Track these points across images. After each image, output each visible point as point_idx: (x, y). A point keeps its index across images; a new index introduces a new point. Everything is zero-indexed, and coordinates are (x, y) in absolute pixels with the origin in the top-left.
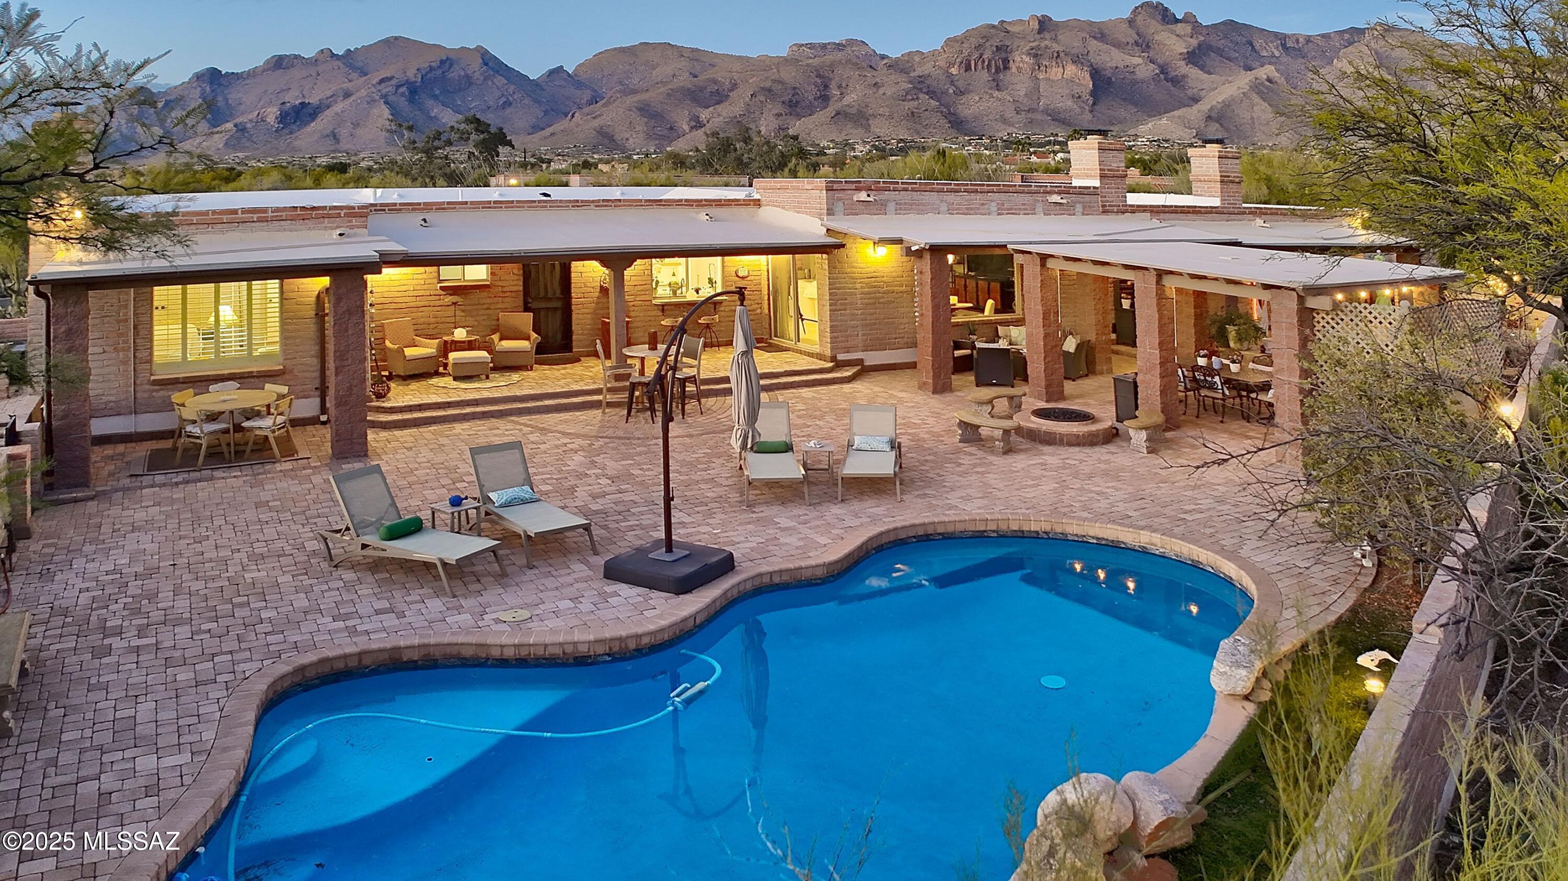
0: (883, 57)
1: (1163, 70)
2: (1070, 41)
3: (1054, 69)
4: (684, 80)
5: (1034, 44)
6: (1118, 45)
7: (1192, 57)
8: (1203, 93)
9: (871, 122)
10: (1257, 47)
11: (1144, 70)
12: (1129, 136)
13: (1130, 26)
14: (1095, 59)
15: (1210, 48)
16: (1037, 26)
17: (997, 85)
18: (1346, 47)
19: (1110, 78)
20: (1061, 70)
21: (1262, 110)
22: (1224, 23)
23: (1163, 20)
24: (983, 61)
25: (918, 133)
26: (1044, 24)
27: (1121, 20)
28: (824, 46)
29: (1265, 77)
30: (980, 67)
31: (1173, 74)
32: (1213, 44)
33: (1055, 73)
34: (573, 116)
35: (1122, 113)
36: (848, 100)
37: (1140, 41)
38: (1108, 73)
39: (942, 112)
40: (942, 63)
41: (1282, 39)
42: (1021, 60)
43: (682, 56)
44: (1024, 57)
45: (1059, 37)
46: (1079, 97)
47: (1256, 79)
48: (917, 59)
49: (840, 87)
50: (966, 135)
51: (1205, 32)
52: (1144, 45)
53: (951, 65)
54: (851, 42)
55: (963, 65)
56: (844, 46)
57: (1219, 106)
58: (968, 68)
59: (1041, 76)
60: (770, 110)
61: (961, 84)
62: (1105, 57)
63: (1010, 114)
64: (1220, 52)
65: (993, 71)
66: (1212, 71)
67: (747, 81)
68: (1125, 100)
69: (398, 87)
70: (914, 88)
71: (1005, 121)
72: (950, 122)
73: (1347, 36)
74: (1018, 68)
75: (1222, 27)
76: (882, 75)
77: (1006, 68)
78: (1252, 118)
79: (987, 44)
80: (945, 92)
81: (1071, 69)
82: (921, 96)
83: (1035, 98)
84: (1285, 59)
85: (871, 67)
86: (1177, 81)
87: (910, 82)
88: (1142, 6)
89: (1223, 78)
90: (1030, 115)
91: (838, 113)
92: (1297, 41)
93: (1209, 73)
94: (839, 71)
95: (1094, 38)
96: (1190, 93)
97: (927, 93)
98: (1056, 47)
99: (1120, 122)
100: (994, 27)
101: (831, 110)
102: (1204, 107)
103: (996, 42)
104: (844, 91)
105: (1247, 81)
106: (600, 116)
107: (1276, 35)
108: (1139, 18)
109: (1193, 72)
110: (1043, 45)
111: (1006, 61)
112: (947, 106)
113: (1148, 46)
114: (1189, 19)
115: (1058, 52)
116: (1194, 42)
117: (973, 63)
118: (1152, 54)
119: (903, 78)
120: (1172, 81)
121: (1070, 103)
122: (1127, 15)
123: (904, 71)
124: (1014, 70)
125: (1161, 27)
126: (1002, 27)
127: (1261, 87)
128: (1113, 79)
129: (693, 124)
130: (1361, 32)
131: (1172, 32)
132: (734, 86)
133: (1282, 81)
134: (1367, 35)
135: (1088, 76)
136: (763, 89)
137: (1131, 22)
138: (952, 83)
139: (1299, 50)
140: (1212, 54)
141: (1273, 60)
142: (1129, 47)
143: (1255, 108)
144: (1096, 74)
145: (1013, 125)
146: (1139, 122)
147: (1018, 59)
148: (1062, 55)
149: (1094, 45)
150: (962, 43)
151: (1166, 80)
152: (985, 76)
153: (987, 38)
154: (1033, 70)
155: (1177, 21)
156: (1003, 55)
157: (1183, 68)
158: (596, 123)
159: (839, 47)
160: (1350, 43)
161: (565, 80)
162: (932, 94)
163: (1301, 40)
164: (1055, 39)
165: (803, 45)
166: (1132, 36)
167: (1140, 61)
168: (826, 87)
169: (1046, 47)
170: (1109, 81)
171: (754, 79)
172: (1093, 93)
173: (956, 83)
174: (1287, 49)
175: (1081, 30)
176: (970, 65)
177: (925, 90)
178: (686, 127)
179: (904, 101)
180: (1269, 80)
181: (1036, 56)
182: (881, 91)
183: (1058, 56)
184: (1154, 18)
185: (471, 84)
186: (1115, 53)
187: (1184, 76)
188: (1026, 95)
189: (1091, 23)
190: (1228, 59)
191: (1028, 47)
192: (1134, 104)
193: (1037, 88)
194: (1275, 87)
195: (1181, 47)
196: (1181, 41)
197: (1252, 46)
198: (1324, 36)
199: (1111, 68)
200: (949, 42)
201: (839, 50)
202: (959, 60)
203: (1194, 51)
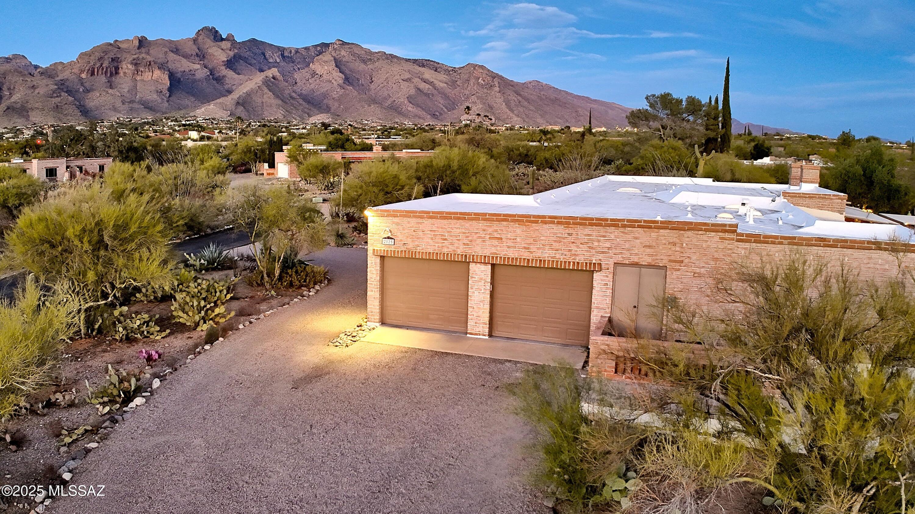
0: (36, 67)
1: (212, 72)
2: (157, 54)
3: (147, 74)
5: (135, 56)
6: (186, 56)
7: (230, 64)
8: (234, 87)
9: (29, 113)
10: (267, 56)
11: (201, 73)
12: (191, 117)
13: (194, 43)
14: (171, 66)
15: (240, 57)
16: (137, 44)
17: (111, 85)
18: (318, 55)
19: (180, 79)
20: (151, 74)
21: (268, 97)
22: (249, 41)
23: (214, 39)
24: (103, 69)
25: (60, 120)
26: (142, 42)
27: (189, 40)
29: (271, 76)
30: (100, 73)
31: (217, 75)
32: (242, 55)
33: (147, 76)
35: (186, 102)
36: (15, 98)
37: (199, 53)
38: (179, 75)
39: (75, 105)
40: (76, 71)
41: (282, 50)
42: (126, 67)
44: (129, 65)
45: (151, 52)
46: (161, 92)
47: (267, 77)
48: (60, 68)
49: (9, 89)
50: (92, 120)
51: (238, 46)
52: (201, 56)
53: (82, 71)
54: (16, 56)
55: (90, 72)
56: (11, 59)
57: (244, 95)
58: (93, 74)
59: (138, 78)
61: (87, 85)
62: (178, 65)
63: (118, 104)
64: (245, 60)
65: (109, 75)
66: (240, 72)
68: (188, 93)
70: (59, 88)
71: (115, 109)
72: (81, 111)
73: (319, 48)
74: (125, 73)
75: (248, 44)
76: (37, 80)
77: (117, 73)
78: (262, 102)
79: (106, 57)
80: (77, 91)
81: (157, 73)
82: (63, 94)
83: (134, 93)
84: (282, 64)
85: (30, 74)
86: (219, 80)
87: (56, 85)
88: (202, 30)
89: (247, 77)
90: (131, 105)
91: (8, 108)
92: (291, 51)
93: (239, 74)
94: (9, 77)
95: (172, 51)
96: (226, 87)
97: (66, 92)
98: (149, 58)
99: (185, 108)
100: (111, 44)
101: (3, 105)
102: (235, 96)
103: (111, 55)
104: (12, 91)
105: (261, 78)
107: (279, 48)
108: (201, 38)
109: (230, 74)
110: (141, 57)
111: (117, 68)
112: (79, 101)
113: (204, 57)
114: (230, 38)
115: (150, 62)
116: (231, 54)
117: (96, 70)
118: (206, 61)
119: (50, 82)
120: (216, 80)
121: (155, 96)
122: (193, 35)
123: (50, 77)
124: (122, 74)
125: (212, 44)
126: (116, 45)
127: (269, 83)
128: (182, 79)
130: (326, 45)
131: (219, 47)
133: (281, 78)
134: (330, 47)
135: (167, 77)
137: (195, 40)
138: (82, 84)
139: (291, 58)
140: (241, 61)
141: (276, 65)
142: (193, 58)
143: (265, 96)
144: (172, 76)
145: (120, 112)
146: (196, 107)
147: (124, 66)
148: (152, 63)
149: (172, 56)
150: (90, 56)
151: (213, 79)
152: (103, 79)
153: (106, 52)
154: (134, 74)
155: (222, 40)
156: (116, 64)
157: (224, 71)
159: (8, 60)
160: (320, 53)
162: (69, 92)
163: (293, 51)
164: (148, 53)
166: (194, 50)
167: (198, 66)
169: (143, 58)
170: (179, 81)
172: (170, 90)
173: (85, 84)
174: (284, 57)
175: (164, 46)
176: (94, 71)
177: (65, 90)
179: (51, 97)
180: (274, 78)
181: (136, 64)
182: (37, 91)
183: (150, 64)
184: (208, 38)
186: (184, 61)
187: (224, 76)
188: (128, 91)
189: (170, 42)
190: (250, 64)
191: (131, 59)
192: (193, 95)
193: (135, 86)
194: (277, 82)
195: (223, 57)
196: (224, 53)
197: (265, 56)
198: (306, 48)
199: (181, 72)
200: (82, 55)
201: (8, 62)
202: (87, 68)
203: (231, 59)
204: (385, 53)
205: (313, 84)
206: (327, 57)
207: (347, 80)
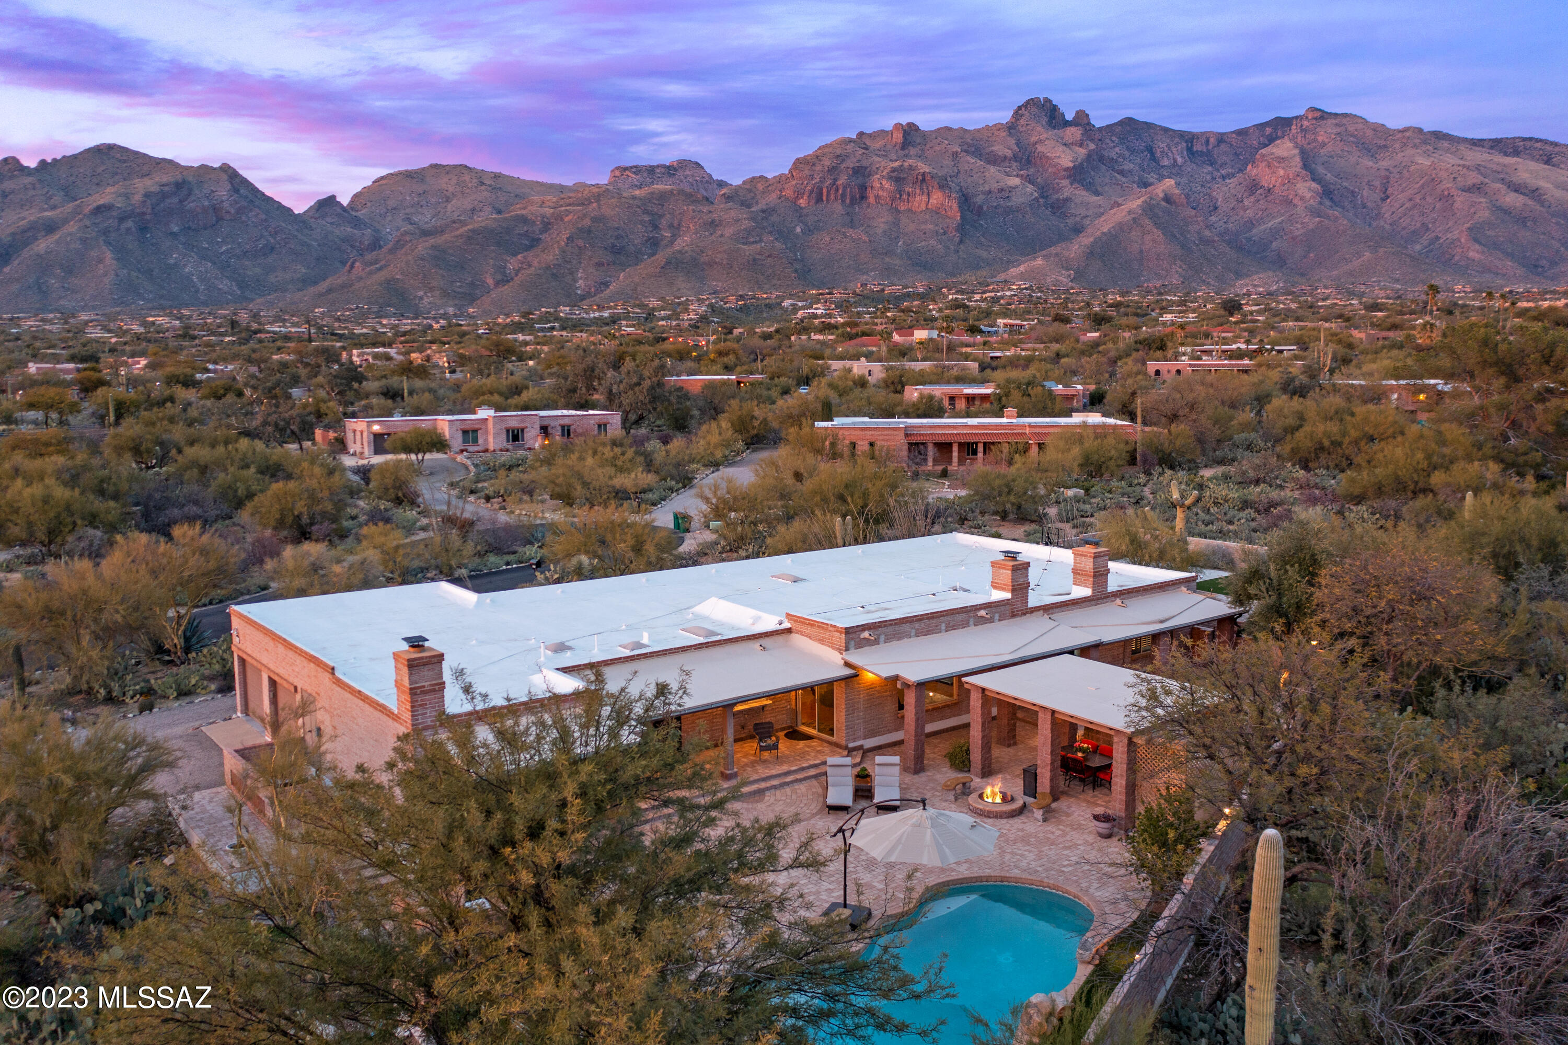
0: (721, 184)
1: (1044, 191)
2: (938, 158)
3: (918, 199)
4: (485, 219)
5: (896, 164)
6: (994, 160)
7: (1077, 174)
8: (1086, 222)
9: (706, 273)
10: (1158, 154)
11: (1021, 193)
12: (998, 282)
13: (1010, 134)
14: (964, 181)
15: (1101, 159)
16: (901, 139)
17: (852, 221)
18: (1266, 146)
19: (981, 207)
20: (925, 198)
21: (1154, 240)
22: (1121, 123)
23: (1050, 122)
24: (837, 190)
26: (910, 135)
27: (998, 127)
28: (651, 170)
29: (1161, 195)
30: (832, 197)
31: (1054, 197)
32: (1106, 153)
33: (919, 202)
34: (352, 267)
35: (992, 252)
37: (1020, 155)
38: (979, 199)
39: (787, 258)
40: (789, 193)
41: (1189, 139)
42: (880, 186)
43: (482, 184)
44: (884, 182)
45: (926, 153)
46: (945, 233)
47: (1152, 197)
48: (760, 187)
49: (671, 226)
50: (814, 287)
51: (1097, 136)
52: (1024, 158)
53: (800, 194)
54: (684, 164)
55: (814, 195)
56: (675, 170)
57: (1105, 237)
59: (902, 207)
60: (590, 258)
61: (810, 220)
62: (977, 179)
63: (865, 257)
64: (1112, 164)
65: (848, 201)
66: (1099, 189)
67: (562, 220)
68: (996, 235)
69: (122, 219)
70: (757, 226)
72: (796, 271)
73: (1268, 130)
74: (877, 197)
75: (1119, 129)
76: (720, 211)
77: (863, 197)
78: (1141, 252)
79: (843, 166)
80: (792, 231)
81: (937, 197)
82: (765, 237)
83: (894, 236)
84: (1190, 168)
85: (708, 198)
86: (1059, 208)
87: (752, 219)
88: (1026, 104)
89: (1112, 199)
90: (887, 259)
91: (668, 263)
92: (1208, 142)
93: (1097, 193)
94: (670, 205)
95: (967, 152)
96: (1071, 221)
97: (771, 233)
98: (923, 167)
99: (989, 265)
100: (851, 141)
101: (661, 257)
102: (1085, 240)
103: (853, 162)
104: (676, 232)
105: (1139, 202)
106: (385, 266)
107: (1181, 135)
108: (1022, 122)
109: (1078, 193)
110: (906, 164)
111: (863, 188)
112: (794, 250)
113: (1029, 162)
114: (1080, 120)
115: (924, 174)
116: (1083, 152)
117: (825, 191)
118: (1032, 171)
119: (742, 214)
120: (1052, 207)
121: (933, 242)
122: (1007, 117)
123: (746, 204)
124: (872, 200)
125: (1045, 134)
126: (861, 142)
127: (1156, 210)
128: (985, 208)
129: (499, 277)
130: (1288, 122)
131: (1059, 139)
132: (547, 226)
133: (1182, 199)
134: (1293, 127)
135: (956, 205)
136: (581, 230)
137: (1011, 127)
138: (800, 218)
139: (1208, 153)
140: (1102, 167)
141: (1175, 170)
142: (1007, 163)
143: (1146, 238)
144: (965, 200)
146: (1009, 264)
147: (877, 184)
148: (928, 177)
149: (966, 161)
150: (814, 165)
151: (1046, 205)
152: (838, 208)
153: (841, 158)
154: (893, 199)
155: (1067, 124)
156: (861, 180)
157: (1067, 190)
158: (382, 276)
159: (670, 170)
160: (1271, 140)
161: (338, 215)
162: (777, 234)
163: (1212, 140)
164: (921, 156)
165: (626, 169)
166: (1010, 147)
167: (1016, 181)
168: (656, 227)
169: (911, 168)
170: (979, 211)
171: (570, 217)
172: (961, 228)
173: (805, 219)
174: (1193, 154)
175: (953, 141)
176: (821, 194)
177: (769, 229)
178: (490, 281)
179: (744, 244)
180: (1167, 199)
181: (898, 180)
182: (719, 232)
183: (924, 180)
184: (1038, 122)
186: (989, 170)
187: (1067, 200)
188: (884, 233)
189: (964, 132)
190: (1121, 172)
191: (889, 169)
192: (1007, 240)
193: (897, 223)
194: (1173, 208)
195: (1066, 159)
196: (1068, 151)
197: (1152, 154)
198: (1242, 133)
199: (983, 193)
200: (799, 163)
201: (671, 175)
202: (809, 188)
203: (1081, 164)
205: (1251, 208)
206: (1284, 148)
207: (1327, 193)
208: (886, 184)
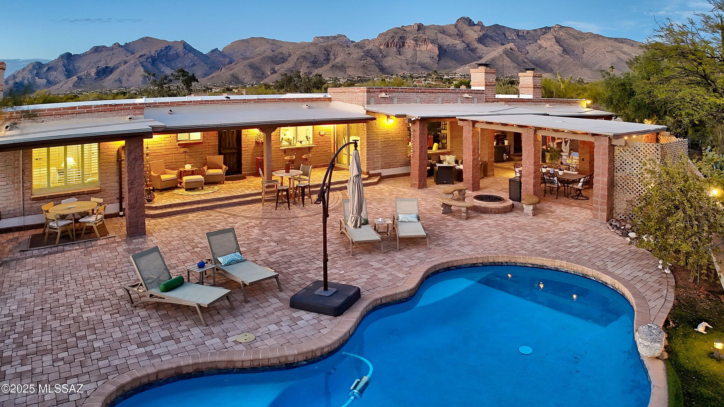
0: (353, 42)
1: (468, 45)
2: (430, 34)
3: (423, 46)
4: (269, 53)
5: (415, 36)
6: (450, 35)
7: (480, 40)
8: (483, 55)
9: (346, 69)
10: (507, 35)
11: (460, 46)
12: (452, 73)
13: (455, 27)
14: (439, 41)
15: (488, 36)
16: (417, 28)
17: (399, 53)
18: (543, 35)
20: (426, 46)
21: (507, 61)
22: (494, 25)
23: (469, 24)
24: (394, 43)
25: (366, 74)
26: (420, 27)
27: (451, 25)
28: (328, 38)
29: (509, 48)
30: (393, 45)
31: (472, 47)
32: (489, 34)
33: (424, 47)
34: (221, 70)
35: (450, 64)
36: (337, 60)
37: (459, 34)
38: (445, 47)
39: (376, 65)
40: (377, 44)
41: (517, 32)
42: (410, 42)
43: (268, 43)
44: (411, 41)
45: (426, 32)
46: (433, 58)
47: (506, 48)
48: (367, 42)
49: (334, 55)
50: (386, 74)
51: (486, 29)
52: (460, 35)
53: (381, 45)
54: (340, 36)
55: (386, 45)
56: (336, 37)
57: (490, 60)
58: (388, 46)
59: (418, 49)
60: (305, 65)
61: (385, 53)
62: (444, 41)
63: (404, 65)
64: (491, 38)
65: (398, 47)
66: (488, 45)
67: (295, 53)
68: (451, 58)
69: (147, 59)
70: (365, 55)
71: (402, 68)
72: (379, 69)
73: (543, 30)
74: (408, 46)
75: (493, 27)
76: (352, 50)
77: (403, 46)
78: (503, 65)
79: (396, 36)
80: (378, 56)
81: (430, 46)
82: (368, 58)
83: (415, 58)
84: (518, 40)
85: (348, 46)
86: (473, 50)
87: (364, 52)
88: (461, 19)
89: (492, 49)
90: (412, 66)
91: (333, 66)
92: (523, 32)
93: (487, 47)
94: (334, 48)
95: (440, 32)
96: (478, 55)
97: (370, 57)
98: (425, 37)
99: (449, 68)
100: (399, 28)
101: (330, 65)
102: (484, 61)
103: (400, 35)
104: (336, 56)
105: (502, 50)
106: (233, 69)
107: (515, 30)
108: (459, 24)
109: (480, 46)
110: (419, 36)
111: (403, 43)
112: (379, 62)
113: (462, 36)
114: (480, 24)
116: (481, 34)
117: (390, 44)
118: (464, 39)
119: (361, 51)
120: (471, 50)
121: (429, 60)
122: (454, 22)
123: (361, 48)
124: (407, 47)
125: (468, 28)
126: (403, 29)
127: (507, 52)
128: (447, 50)
129: (272, 71)
130: (549, 28)
131: (472, 29)
132: (290, 55)
133: (516, 49)
134: (552, 30)
135: (437, 49)
136: (302, 56)
137: (456, 26)
138: (381, 52)
139: (524, 36)
140: (488, 38)
141: (513, 41)
142: (454, 36)
143: (505, 61)
144: (440, 48)
145: (405, 70)
146: (456, 68)
147: (408, 42)
148: (427, 40)
149: (440, 35)
150: (386, 35)
151: (469, 49)
152: (394, 49)
153: (396, 33)
154: (415, 46)
155: (475, 25)
156: (403, 40)
157: (476, 45)
158: (231, 72)
159: (334, 38)
160: (545, 33)
161: (218, 54)
162: (372, 57)
163: (525, 32)
164: (424, 33)
165: (319, 37)
166: (456, 31)
167: (458, 42)
168: (328, 55)
169: (420, 37)
170: (445, 51)
171: (298, 52)
172: (439, 56)
173: (383, 53)
174: (519, 36)
175: (435, 29)
176: (388, 45)
177: (370, 56)
178: (269, 73)
179: (361, 60)
180: (511, 49)
181: (416, 40)
182: (351, 56)
183: (425, 40)
184: (465, 24)
185: (178, 57)
186: (448, 38)
187: (476, 48)
188: (411, 57)
189: (439, 26)
190: (495, 40)
191: (413, 37)
192: (455, 60)
193: (416, 54)
194: (513, 52)
195: (476, 36)
196: (476, 33)
197: (505, 35)
198: (535, 30)
199: (447, 45)
200: (380, 35)
201: (335, 39)
202: (384, 43)
203: (481, 37)
204: (592, 33)
205: (540, 54)
206: (549, 36)
207: (565, 51)
208: (412, 42)
